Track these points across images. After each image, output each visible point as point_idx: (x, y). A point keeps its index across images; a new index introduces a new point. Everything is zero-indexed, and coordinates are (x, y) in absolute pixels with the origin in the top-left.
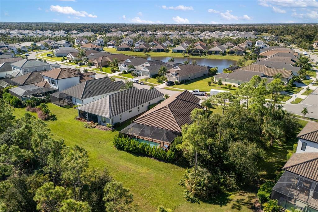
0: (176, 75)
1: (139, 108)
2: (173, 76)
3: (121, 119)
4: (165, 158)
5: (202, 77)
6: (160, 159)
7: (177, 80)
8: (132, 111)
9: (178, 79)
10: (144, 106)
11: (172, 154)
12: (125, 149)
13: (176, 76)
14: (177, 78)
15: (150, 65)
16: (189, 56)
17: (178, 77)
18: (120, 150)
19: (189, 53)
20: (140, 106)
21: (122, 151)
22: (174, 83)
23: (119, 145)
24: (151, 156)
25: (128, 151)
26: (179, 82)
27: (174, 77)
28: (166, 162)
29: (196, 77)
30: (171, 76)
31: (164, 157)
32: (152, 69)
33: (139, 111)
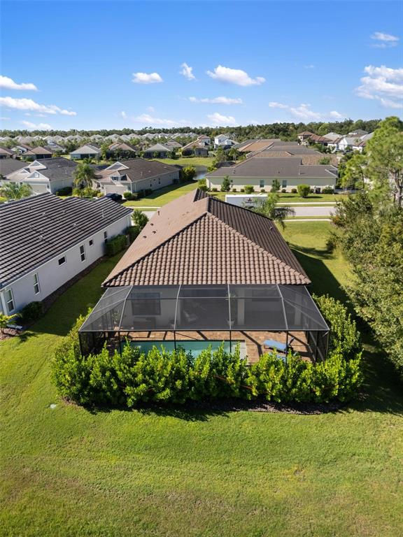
0: (124, 178)
1: (82, 249)
2: (115, 182)
3: (37, 289)
4: (327, 392)
5: (171, 185)
6: (305, 403)
7: (127, 191)
8: (67, 259)
9: (129, 189)
10: (94, 242)
11: (348, 370)
12: (130, 402)
13: (124, 182)
14: (127, 186)
15: (45, 168)
16: (109, 163)
17: (128, 184)
18: (100, 410)
19: (108, 158)
20: (85, 242)
21: (115, 413)
22: (123, 198)
23: (97, 390)
24: (260, 401)
25: (148, 404)
26: (136, 195)
27: (118, 184)
28: (334, 411)
29: (161, 186)
30: (112, 183)
31: (323, 391)
32: (52, 175)
33: (83, 258)
